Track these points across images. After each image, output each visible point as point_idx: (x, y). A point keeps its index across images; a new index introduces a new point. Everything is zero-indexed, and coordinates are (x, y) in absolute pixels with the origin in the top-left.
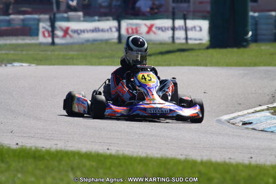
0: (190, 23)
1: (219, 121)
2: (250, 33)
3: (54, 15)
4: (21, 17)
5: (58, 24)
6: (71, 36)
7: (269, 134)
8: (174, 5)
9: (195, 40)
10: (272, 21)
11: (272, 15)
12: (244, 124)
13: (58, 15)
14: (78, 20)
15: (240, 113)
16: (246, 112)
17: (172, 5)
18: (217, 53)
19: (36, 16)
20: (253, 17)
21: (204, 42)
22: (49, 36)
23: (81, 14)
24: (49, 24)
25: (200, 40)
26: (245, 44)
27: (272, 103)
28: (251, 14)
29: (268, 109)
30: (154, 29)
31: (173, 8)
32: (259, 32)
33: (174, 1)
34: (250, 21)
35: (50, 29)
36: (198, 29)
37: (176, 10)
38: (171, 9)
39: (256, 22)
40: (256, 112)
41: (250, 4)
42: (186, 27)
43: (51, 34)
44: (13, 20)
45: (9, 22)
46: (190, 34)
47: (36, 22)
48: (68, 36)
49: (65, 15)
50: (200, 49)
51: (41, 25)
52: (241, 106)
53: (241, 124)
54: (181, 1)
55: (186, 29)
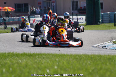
0: (79, 17)
1: (94, 47)
2: (101, 19)
3: (30, 16)
4: (18, 17)
5: (31, 19)
6: (36, 23)
7: (112, 50)
8: (73, 11)
10: (108, 15)
11: (108, 13)
12: (103, 47)
14: (38, 17)
17: (72, 11)
20: (102, 14)
24: (28, 19)
25: (83, 22)
26: (99, 23)
27: (112, 40)
28: (101, 13)
29: (111, 42)
31: (73, 12)
32: (104, 19)
33: (72, 10)
34: (101, 16)
36: (82, 19)
38: (72, 13)
39: (103, 16)
41: (100, 10)
45: (14, 19)
46: (79, 21)
49: (34, 16)
52: (101, 41)
53: (101, 47)
54: (75, 10)
55: (77, 19)
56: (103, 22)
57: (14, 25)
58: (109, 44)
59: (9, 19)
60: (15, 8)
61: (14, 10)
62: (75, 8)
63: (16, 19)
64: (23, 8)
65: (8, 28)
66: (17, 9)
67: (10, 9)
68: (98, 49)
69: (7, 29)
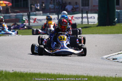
0: (89, 15)
1: (103, 58)
2: (116, 19)
3: (30, 13)
4: (15, 14)
5: (31, 17)
6: (37, 22)
8: (82, 7)
9: (92, 22)
12: (114, 59)
13: (31, 13)
14: (40, 15)
15: (112, 55)
16: (114, 54)
17: (81, 7)
18: (102, 28)
19: (22, 14)
20: (118, 12)
21: (96, 23)
22: (27, 22)
23: (41, 12)
24: (27, 17)
26: (114, 24)
28: (117, 10)
30: (73, 18)
31: (82, 9)
32: (120, 18)
34: (116, 14)
35: (28, 19)
36: (93, 18)
38: (81, 9)
39: (119, 14)
40: (119, 54)
41: (116, 6)
43: (28, 21)
44: (12, 15)
45: (10, 16)
46: (90, 20)
47: (22, 16)
48: (36, 22)
49: (35, 13)
50: (94, 27)
51: (24, 17)
52: (112, 51)
53: (112, 60)
54: (85, 6)
55: (88, 18)
56: (119, 22)
59: (4, 16)
60: (12, 3)
61: (10, 5)
62: (85, 4)
63: (12, 17)
64: (22, 2)
66: (14, 4)
67: (5, 4)
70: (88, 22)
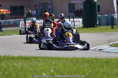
0: (75, 20)
2: (98, 22)
3: (26, 18)
4: (14, 20)
5: (27, 21)
7: (110, 53)
8: (69, 14)
9: (77, 25)
10: (106, 18)
11: (105, 16)
12: (100, 50)
15: (98, 47)
16: (101, 46)
17: (68, 14)
20: (99, 17)
21: (81, 26)
22: (24, 26)
23: (35, 18)
24: (24, 21)
26: (96, 26)
27: (109, 43)
28: (98, 15)
29: (108, 45)
31: (69, 15)
32: (101, 22)
33: (69, 13)
34: (98, 18)
35: (24, 23)
36: (78, 21)
37: (70, 16)
38: (68, 15)
39: (100, 19)
40: (104, 46)
41: (98, 13)
42: (74, 21)
45: (9, 21)
49: (30, 19)
51: (21, 22)
52: (98, 44)
54: (72, 13)
56: (100, 25)
57: (10, 28)
58: (106, 47)
59: (4, 22)
60: (11, 11)
61: (9, 12)
62: (71, 11)
63: (11, 22)
64: (19, 10)
65: (4, 31)
67: (5, 11)
68: (94, 52)
69: (2, 31)
70: (74, 25)
